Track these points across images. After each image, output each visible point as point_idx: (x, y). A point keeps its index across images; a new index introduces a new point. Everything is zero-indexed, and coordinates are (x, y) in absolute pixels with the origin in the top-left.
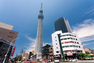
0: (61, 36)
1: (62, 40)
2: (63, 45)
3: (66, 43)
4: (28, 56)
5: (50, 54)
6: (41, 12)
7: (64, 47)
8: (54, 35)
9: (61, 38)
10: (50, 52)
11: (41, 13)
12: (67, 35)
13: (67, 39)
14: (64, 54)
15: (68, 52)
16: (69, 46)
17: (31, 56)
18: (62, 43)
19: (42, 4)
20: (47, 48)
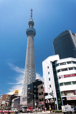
0: (58, 65)
1: (59, 71)
2: (60, 81)
3: (65, 76)
4: (8, 100)
5: (40, 97)
6: (31, 23)
7: (62, 84)
8: (45, 64)
9: (57, 68)
10: (40, 94)
11: (31, 26)
12: (69, 63)
13: (68, 69)
14: (62, 97)
15: (69, 94)
16: (72, 83)
17: (13, 101)
18: (58, 77)
19: (32, 10)
20: (35, 87)
